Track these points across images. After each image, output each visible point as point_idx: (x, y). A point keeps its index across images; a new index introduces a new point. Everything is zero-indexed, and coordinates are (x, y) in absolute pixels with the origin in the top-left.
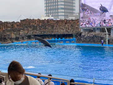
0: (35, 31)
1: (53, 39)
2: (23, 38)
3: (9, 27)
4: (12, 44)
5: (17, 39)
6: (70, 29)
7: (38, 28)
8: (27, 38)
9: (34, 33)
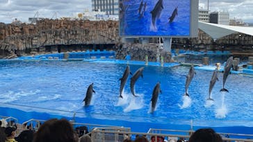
0: (58, 38)
1: (88, 52)
2: (38, 50)
3: (16, 32)
4: (18, 59)
5: (28, 51)
6: (115, 35)
7: (63, 35)
8: (44, 49)
9: (56, 42)
